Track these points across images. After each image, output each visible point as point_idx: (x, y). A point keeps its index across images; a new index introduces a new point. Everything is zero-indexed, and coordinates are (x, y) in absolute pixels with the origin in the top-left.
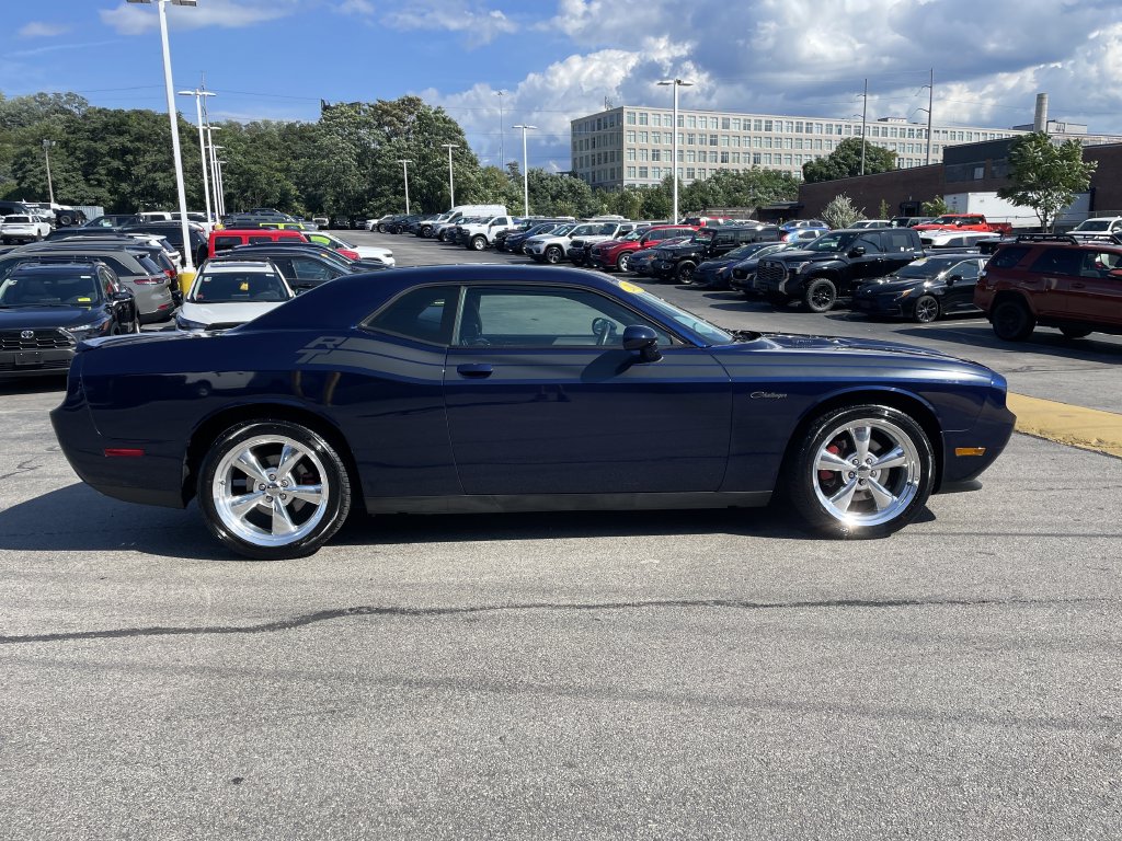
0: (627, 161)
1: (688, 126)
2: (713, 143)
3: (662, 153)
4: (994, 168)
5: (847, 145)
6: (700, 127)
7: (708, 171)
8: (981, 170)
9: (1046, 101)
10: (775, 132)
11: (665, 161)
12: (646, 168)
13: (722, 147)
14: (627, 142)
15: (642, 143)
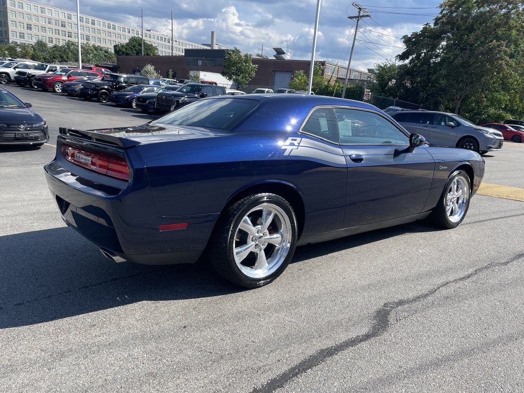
0: (11, 28)
1: (47, 14)
2: (63, 26)
3: (33, 27)
4: (206, 62)
5: (133, 40)
6: (55, 16)
7: (61, 41)
8: (201, 61)
9: (215, 35)
10: (96, 26)
11: (34, 31)
12: (24, 33)
13: (68, 29)
14: (11, 17)
15: (20, 19)
